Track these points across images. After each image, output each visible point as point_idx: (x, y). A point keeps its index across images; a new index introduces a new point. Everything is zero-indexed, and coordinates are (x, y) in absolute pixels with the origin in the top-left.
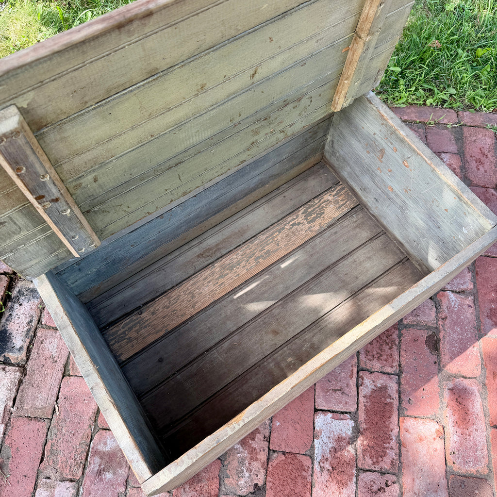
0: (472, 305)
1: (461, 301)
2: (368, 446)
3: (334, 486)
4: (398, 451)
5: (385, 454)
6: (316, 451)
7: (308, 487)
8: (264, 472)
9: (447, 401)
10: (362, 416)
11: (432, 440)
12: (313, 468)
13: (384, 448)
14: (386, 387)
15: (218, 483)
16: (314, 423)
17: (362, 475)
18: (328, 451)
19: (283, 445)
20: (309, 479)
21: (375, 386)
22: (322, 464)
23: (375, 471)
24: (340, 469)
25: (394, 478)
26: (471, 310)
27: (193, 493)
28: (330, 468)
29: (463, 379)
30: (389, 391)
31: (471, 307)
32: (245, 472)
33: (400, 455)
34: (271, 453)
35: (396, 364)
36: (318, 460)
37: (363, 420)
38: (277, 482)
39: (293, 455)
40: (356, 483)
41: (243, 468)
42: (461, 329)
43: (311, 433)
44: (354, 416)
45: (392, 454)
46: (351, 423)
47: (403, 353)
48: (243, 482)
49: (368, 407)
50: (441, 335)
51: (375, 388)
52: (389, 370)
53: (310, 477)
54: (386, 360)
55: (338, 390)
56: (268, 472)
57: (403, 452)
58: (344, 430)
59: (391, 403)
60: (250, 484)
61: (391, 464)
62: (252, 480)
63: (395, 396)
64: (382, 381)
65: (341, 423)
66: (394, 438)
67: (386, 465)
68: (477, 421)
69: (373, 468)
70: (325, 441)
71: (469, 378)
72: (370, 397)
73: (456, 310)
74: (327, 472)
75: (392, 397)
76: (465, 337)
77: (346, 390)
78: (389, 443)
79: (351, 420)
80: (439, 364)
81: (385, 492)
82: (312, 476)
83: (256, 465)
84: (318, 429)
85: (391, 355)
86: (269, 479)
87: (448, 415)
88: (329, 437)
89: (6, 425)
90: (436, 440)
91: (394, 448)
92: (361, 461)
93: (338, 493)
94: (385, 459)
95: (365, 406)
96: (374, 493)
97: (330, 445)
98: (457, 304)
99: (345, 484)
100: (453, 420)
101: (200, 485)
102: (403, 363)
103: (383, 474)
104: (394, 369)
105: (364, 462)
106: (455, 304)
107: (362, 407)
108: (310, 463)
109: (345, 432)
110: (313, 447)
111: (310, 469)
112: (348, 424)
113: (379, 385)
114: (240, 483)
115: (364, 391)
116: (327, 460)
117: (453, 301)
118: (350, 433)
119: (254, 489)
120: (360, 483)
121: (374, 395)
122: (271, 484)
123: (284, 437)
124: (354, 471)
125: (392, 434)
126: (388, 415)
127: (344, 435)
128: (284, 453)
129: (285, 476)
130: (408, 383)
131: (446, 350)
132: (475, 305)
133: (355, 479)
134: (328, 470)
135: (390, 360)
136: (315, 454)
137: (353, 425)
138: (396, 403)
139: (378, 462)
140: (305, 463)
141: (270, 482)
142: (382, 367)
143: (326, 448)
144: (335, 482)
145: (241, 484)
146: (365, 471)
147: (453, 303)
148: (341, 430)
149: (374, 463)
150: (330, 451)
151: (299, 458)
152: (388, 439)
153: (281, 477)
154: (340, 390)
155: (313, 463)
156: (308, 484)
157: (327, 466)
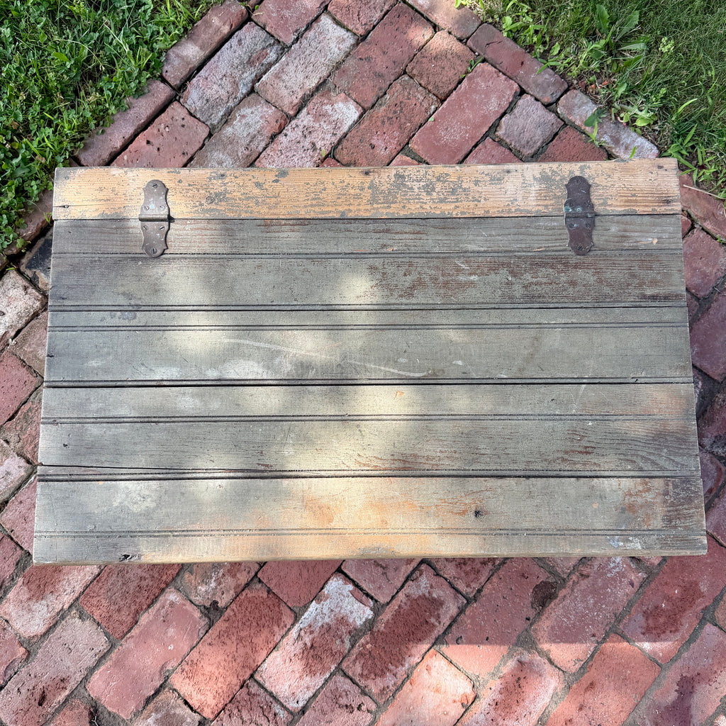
0: (637, 584)
1: (626, 570)
2: (370, 652)
3: (298, 666)
4: (400, 683)
5: (382, 675)
6: (306, 615)
7: (270, 646)
8: (233, 595)
9: (505, 671)
10: (387, 615)
11: (450, 701)
12: (289, 630)
13: (386, 668)
14: (442, 604)
15: (177, 571)
16: (326, 582)
17: (339, 678)
18: (320, 624)
19: (274, 581)
20: (277, 638)
21: (429, 592)
22: (302, 633)
23: (357, 685)
24: (319, 654)
25: (373, 707)
26: (629, 590)
28: (309, 645)
29: (546, 661)
30: (442, 611)
31: (633, 586)
32: (213, 580)
33: (399, 688)
34: (256, 580)
35: (476, 586)
36: (301, 626)
37: (385, 619)
38: (239, 616)
39: (277, 601)
40: (326, 681)
41: (213, 575)
42: (596, 603)
43: (314, 592)
44: (378, 609)
45: (390, 681)
46: (369, 613)
47: (495, 579)
48: (203, 589)
49: (402, 610)
50: (562, 593)
51: (427, 595)
52: (461, 586)
53: (279, 638)
54: (467, 573)
55: (381, 566)
56: (238, 599)
57: (404, 688)
58: (355, 615)
59: (434, 626)
60: (210, 597)
61: (380, 690)
62: (214, 594)
63: (446, 621)
64: (441, 593)
65: (357, 605)
66: (407, 665)
67: (374, 686)
68: (523, 719)
69: (357, 679)
70: (324, 611)
71: (556, 667)
72: (415, 602)
73: (609, 575)
74: (302, 646)
75: (440, 620)
76: (594, 616)
77: (391, 574)
78: (397, 667)
79: (371, 609)
80: (531, 625)
81: (351, 712)
82: (283, 637)
83: (229, 581)
84: (326, 592)
85: (479, 571)
86: (233, 606)
87: (493, 688)
88: (332, 611)
90: (455, 704)
91: (398, 676)
92: (349, 663)
93: (298, 675)
94: (378, 680)
95: (399, 606)
96: (337, 706)
97: (327, 620)
98: (617, 570)
99: (312, 673)
100: (494, 698)
102: (485, 591)
103: (364, 693)
104: (469, 590)
105: (351, 666)
106: (613, 568)
107: (395, 605)
108: (291, 623)
109: (354, 618)
110: (306, 607)
111: (286, 629)
112: (364, 612)
113: (435, 595)
114: (200, 587)
115: (411, 589)
116: (312, 632)
117: (614, 562)
118: (359, 623)
119: (210, 605)
120: (331, 685)
121: (420, 602)
122: (232, 614)
123: (282, 574)
124: (333, 668)
125: (408, 659)
126: (419, 636)
127: (351, 620)
128: (269, 591)
129: (253, 616)
130: (473, 618)
131: (553, 614)
132: (641, 587)
133: (327, 675)
134: (306, 644)
135: (472, 576)
136: (303, 617)
137: (370, 617)
138: (440, 630)
139: (367, 677)
140: (284, 618)
141: (233, 610)
142: (455, 578)
143: (320, 620)
144: (304, 662)
145: (201, 590)
146: (346, 675)
147: (612, 565)
148: (352, 613)
149: (361, 675)
150: (322, 626)
151: (281, 608)
152: (398, 661)
153: (248, 614)
154: (384, 568)
155: (293, 625)
156: (272, 643)
157: (307, 640)
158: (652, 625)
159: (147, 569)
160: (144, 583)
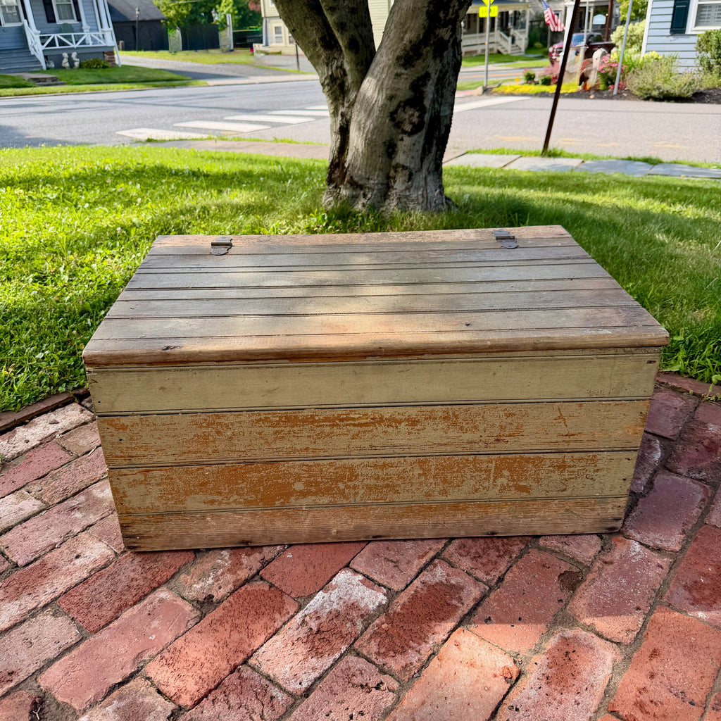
0: (666, 568)
1: (649, 557)
2: (386, 631)
3: (302, 649)
4: (425, 658)
5: (403, 652)
6: (312, 603)
7: (269, 631)
8: (230, 589)
9: (548, 648)
10: (403, 598)
11: (490, 676)
12: (292, 617)
13: (407, 645)
14: (462, 588)
15: (172, 573)
16: (334, 576)
17: (351, 658)
18: (327, 610)
19: (277, 577)
20: (278, 624)
21: (446, 580)
22: (307, 619)
23: (374, 664)
24: (326, 637)
25: (396, 685)
26: (659, 571)
27: (138, 567)
28: (315, 629)
29: (594, 635)
30: (463, 594)
31: (662, 568)
32: (210, 578)
33: (423, 667)
34: (257, 578)
35: (496, 574)
36: (306, 612)
37: (402, 602)
38: (236, 607)
39: (279, 592)
40: (336, 661)
41: (211, 574)
42: (628, 583)
43: (321, 584)
44: (391, 595)
45: (413, 658)
46: (381, 598)
47: (514, 569)
48: (199, 586)
49: (419, 595)
50: (590, 576)
51: (445, 582)
52: (480, 575)
53: (280, 624)
54: (484, 565)
55: (392, 561)
56: (236, 592)
57: (432, 664)
58: (366, 600)
59: (456, 607)
60: (205, 591)
61: (402, 667)
62: (209, 589)
63: (470, 603)
64: (459, 580)
65: (368, 592)
66: (431, 642)
67: (395, 664)
68: (586, 693)
69: (373, 659)
70: (332, 599)
71: (607, 640)
72: (433, 589)
73: (634, 561)
74: (306, 630)
75: (463, 601)
76: (630, 592)
77: (403, 566)
78: (419, 644)
79: (384, 595)
80: (566, 605)
81: (368, 692)
82: (284, 624)
83: (230, 578)
84: (334, 583)
85: (496, 563)
86: (231, 599)
87: (539, 663)
88: (341, 598)
89: (41, 444)
90: (496, 679)
91: (422, 652)
92: (362, 642)
93: (301, 658)
94: (399, 657)
95: (415, 591)
96: (350, 685)
97: (335, 606)
98: (640, 557)
99: (319, 654)
100: (544, 672)
101: (152, 564)
102: (508, 578)
103: (383, 672)
104: (489, 577)
105: (365, 644)
106: (635, 556)
107: (411, 590)
108: (294, 610)
109: (366, 603)
110: (311, 597)
111: (289, 616)
112: (377, 597)
113: (453, 582)
114: (195, 585)
115: (426, 577)
116: (318, 618)
117: (634, 551)
118: (371, 607)
119: (205, 599)
120: (342, 665)
121: (438, 588)
122: (228, 605)
123: (286, 570)
124: (344, 648)
125: (431, 637)
126: (441, 616)
127: (363, 605)
128: (271, 586)
129: (251, 606)
130: (498, 601)
131: (586, 593)
132: (671, 569)
133: (337, 655)
134: (311, 629)
135: (490, 566)
136: (308, 605)
137: (384, 602)
138: (463, 610)
139: (385, 655)
140: (287, 606)
141: (230, 602)
142: (472, 568)
143: (328, 606)
144: (308, 645)
145: (196, 587)
146: (358, 655)
147: (633, 554)
148: (363, 598)
149: (378, 654)
150: (330, 612)
151: (284, 599)
152: (420, 638)
153: (246, 604)
154: (395, 563)
155: (297, 612)
156: (272, 628)
157: (314, 625)
158: (697, 596)
159: (140, 572)
160: (135, 583)
